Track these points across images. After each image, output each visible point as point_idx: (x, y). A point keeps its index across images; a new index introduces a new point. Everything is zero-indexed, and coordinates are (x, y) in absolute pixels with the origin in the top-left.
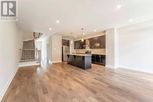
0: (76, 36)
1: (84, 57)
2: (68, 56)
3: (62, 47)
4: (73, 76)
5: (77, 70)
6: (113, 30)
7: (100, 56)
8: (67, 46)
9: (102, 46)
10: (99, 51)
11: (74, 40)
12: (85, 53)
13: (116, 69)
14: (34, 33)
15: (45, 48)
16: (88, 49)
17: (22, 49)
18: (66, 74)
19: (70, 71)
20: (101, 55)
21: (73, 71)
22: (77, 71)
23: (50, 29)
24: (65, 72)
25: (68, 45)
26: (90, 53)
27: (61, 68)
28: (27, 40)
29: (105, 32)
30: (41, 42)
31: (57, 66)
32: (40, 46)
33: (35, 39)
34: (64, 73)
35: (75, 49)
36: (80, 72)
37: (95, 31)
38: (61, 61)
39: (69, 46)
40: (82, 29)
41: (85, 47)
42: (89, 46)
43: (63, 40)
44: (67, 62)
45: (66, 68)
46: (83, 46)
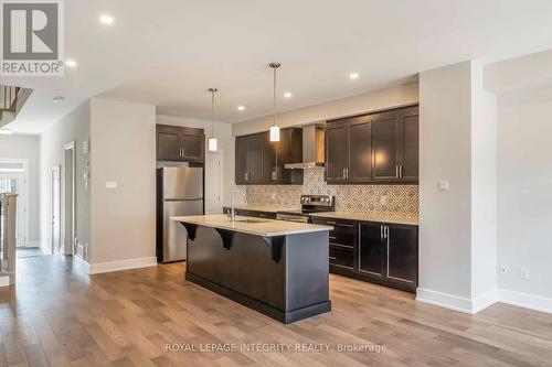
0: (241, 108)
1: (278, 243)
2: (191, 229)
3: (159, 173)
5: (238, 325)
6: (461, 71)
7: (385, 234)
8: (191, 165)
9: (398, 169)
10: (383, 200)
11: (235, 126)
13: (481, 312)
15: (57, 176)
16: (315, 184)
19: (191, 335)
20: (394, 228)
21: (212, 330)
24: (154, 337)
25: (197, 162)
26: (331, 209)
29: (412, 82)
31: (118, 297)
34: (150, 349)
35: (240, 181)
37: (354, 76)
38: (150, 261)
39: (201, 165)
41: (300, 171)
42: (323, 169)
43: (160, 129)
44: (185, 269)
45: (169, 312)
46: (288, 166)
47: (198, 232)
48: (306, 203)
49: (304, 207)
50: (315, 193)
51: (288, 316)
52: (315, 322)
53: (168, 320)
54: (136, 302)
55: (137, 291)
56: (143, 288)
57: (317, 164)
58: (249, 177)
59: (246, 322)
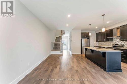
0: (97, 28)
2: (86, 49)
3: (81, 40)
4: (84, 76)
5: (94, 68)
8: (87, 39)
11: (96, 31)
12: (112, 46)
14: (62, 31)
17: (54, 42)
18: (77, 71)
19: (84, 68)
21: (88, 68)
22: (93, 70)
23: (67, 25)
24: (77, 66)
27: (76, 61)
28: (58, 36)
30: (67, 37)
31: (74, 58)
32: (66, 40)
33: (62, 35)
34: (76, 68)
35: (97, 41)
36: (95, 73)
38: (80, 53)
39: (89, 38)
40: (103, 16)
41: (112, 39)
42: (119, 38)
43: (82, 33)
44: (85, 56)
45: (81, 63)
46: (108, 38)
47: (87, 50)
48: (114, 45)
49: (113, 46)
50: (117, 43)
51: (107, 70)
52: (116, 74)
53: (80, 64)
54: (76, 59)
55: (77, 58)
56: (78, 58)
57: (117, 37)
58: (99, 40)
59: (96, 68)
